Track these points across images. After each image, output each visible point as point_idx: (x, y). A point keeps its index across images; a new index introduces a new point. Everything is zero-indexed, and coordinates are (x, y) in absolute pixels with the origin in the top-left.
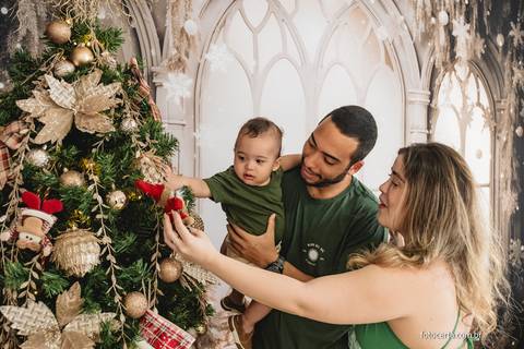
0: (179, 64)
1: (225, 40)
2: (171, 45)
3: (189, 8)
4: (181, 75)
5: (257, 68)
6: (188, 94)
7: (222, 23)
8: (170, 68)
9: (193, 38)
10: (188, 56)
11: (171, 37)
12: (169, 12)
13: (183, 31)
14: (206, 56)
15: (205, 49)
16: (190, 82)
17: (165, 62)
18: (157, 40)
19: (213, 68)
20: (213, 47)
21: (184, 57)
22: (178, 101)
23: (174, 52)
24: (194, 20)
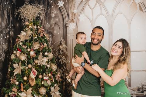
0: (72, 21)
1: (84, 13)
2: (70, 16)
3: (74, 7)
4: (73, 23)
5: (93, 18)
6: (75, 28)
7: (83, 9)
8: (70, 22)
9: (76, 14)
10: (74, 18)
11: (70, 15)
12: (70, 9)
13: (73, 13)
14: (79, 18)
15: (79, 16)
16: (75, 24)
17: (69, 21)
18: (67, 16)
19: (81, 20)
20: (81, 15)
21: (73, 19)
22: (72, 30)
23: (71, 18)
24: (76, 10)
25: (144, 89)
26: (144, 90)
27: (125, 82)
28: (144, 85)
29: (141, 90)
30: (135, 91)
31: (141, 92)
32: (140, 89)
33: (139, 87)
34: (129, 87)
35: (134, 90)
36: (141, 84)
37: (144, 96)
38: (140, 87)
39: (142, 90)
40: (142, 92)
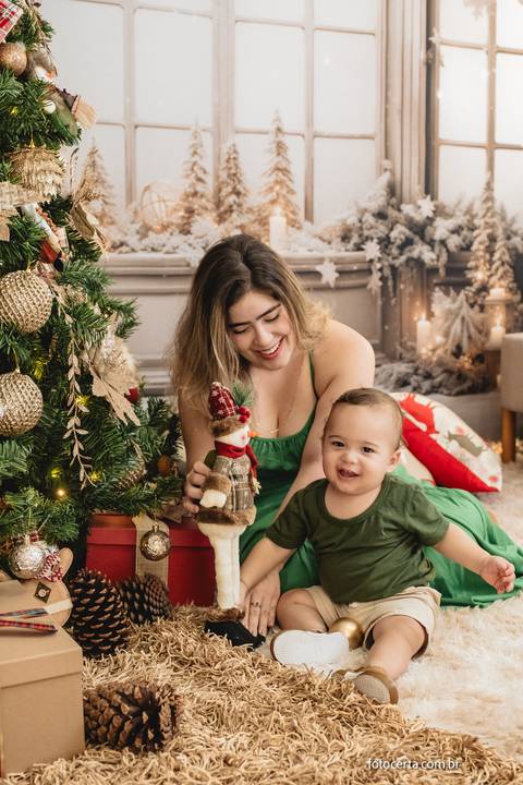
25: (366, 233)
26: (367, 238)
27: (290, 197)
28: (366, 210)
29: (355, 239)
30: (330, 243)
31: (355, 244)
32: (350, 231)
33: (349, 222)
34: (307, 224)
35: (327, 237)
36: (356, 203)
37: (365, 266)
38: (352, 220)
39: (360, 236)
40: (359, 248)
